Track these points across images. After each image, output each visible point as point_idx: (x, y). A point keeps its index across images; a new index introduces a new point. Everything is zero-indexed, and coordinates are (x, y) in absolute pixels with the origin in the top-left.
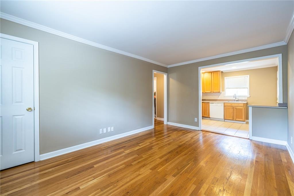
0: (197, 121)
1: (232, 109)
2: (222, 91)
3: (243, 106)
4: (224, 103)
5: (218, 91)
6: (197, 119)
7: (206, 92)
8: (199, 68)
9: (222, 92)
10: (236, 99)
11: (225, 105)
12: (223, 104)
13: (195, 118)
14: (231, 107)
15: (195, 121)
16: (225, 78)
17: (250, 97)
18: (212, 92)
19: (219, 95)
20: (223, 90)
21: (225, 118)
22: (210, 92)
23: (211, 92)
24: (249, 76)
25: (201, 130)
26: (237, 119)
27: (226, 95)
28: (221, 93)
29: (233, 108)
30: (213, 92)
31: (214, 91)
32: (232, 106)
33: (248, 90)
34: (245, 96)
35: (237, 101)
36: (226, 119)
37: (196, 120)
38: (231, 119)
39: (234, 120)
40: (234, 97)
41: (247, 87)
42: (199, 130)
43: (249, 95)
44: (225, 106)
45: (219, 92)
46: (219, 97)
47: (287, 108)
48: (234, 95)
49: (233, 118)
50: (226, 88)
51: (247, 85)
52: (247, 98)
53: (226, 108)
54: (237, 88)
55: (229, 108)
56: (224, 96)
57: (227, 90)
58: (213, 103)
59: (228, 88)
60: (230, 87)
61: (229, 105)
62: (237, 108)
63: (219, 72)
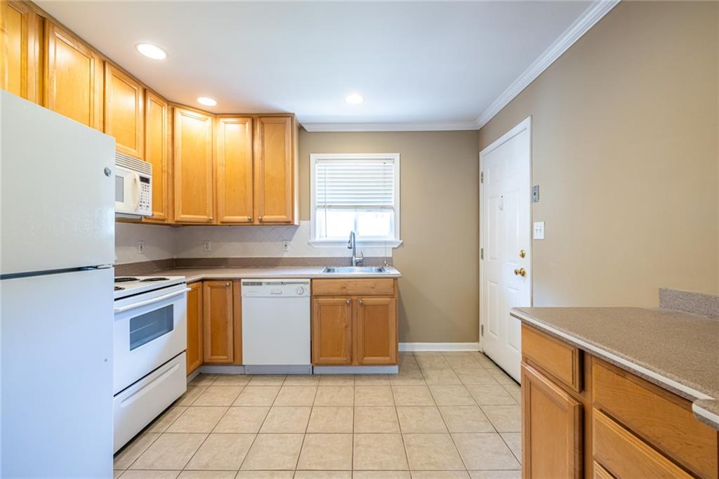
1: (348, 310)
2: (300, 219)
3: (391, 291)
4: (311, 280)
5: (283, 218)
7: (227, 218)
9: (303, 223)
10: (354, 254)
11: (316, 291)
12: (308, 287)
14: (343, 299)
16: (313, 157)
17: (402, 245)
18: (257, 222)
19: (290, 240)
20: (306, 215)
21: (316, 361)
22: (245, 218)
23: (251, 221)
24: (397, 156)
26: (368, 359)
27: (317, 239)
28: (297, 226)
29: (351, 301)
30: (261, 221)
31: (266, 218)
32: (348, 295)
33: (395, 214)
34: (386, 243)
36: (318, 365)
38: (341, 359)
39: (355, 362)
40: (351, 248)
41: (392, 204)
43: (398, 240)
44: (317, 296)
45: (288, 223)
46: (289, 248)
48: (348, 239)
49: (349, 358)
50: (317, 204)
51: (391, 194)
52: (393, 248)
53: (320, 305)
54: (356, 207)
55: (334, 305)
56: (309, 244)
57: (319, 215)
58: (260, 284)
59: (324, 204)
60: (331, 202)
61: (335, 288)
62: (365, 306)
63: (287, 118)
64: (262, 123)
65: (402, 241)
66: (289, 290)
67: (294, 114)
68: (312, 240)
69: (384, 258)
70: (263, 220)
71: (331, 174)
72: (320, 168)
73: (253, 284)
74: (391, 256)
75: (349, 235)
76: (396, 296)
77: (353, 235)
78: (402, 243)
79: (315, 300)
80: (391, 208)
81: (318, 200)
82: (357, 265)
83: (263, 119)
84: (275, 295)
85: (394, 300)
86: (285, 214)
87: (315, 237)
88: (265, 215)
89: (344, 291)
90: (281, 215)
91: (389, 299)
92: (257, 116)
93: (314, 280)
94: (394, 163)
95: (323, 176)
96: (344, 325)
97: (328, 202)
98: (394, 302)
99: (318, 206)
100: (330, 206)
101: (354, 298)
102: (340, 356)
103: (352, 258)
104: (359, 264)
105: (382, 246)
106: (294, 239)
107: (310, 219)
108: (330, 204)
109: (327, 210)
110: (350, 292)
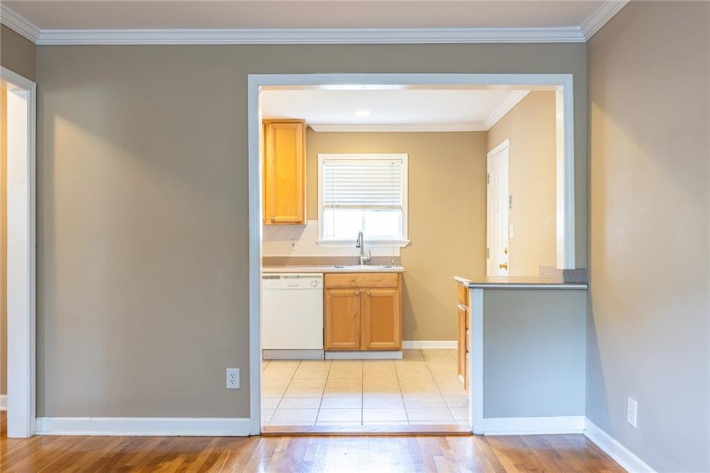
0: (237, 385)
1: (356, 300)
2: (309, 218)
3: (395, 284)
4: (324, 274)
5: (294, 218)
6: (236, 371)
8: (252, 78)
9: (311, 222)
10: (362, 253)
11: (329, 284)
12: (321, 280)
13: (229, 371)
14: (353, 291)
15: (229, 386)
16: (321, 157)
17: (410, 244)
19: (297, 240)
20: (314, 215)
21: (328, 345)
24: (405, 157)
25: (261, 435)
26: (375, 344)
27: (325, 239)
28: (306, 226)
29: (360, 293)
30: (273, 221)
31: (278, 218)
32: (357, 288)
33: (403, 215)
34: (394, 242)
35: (365, 263)
36: (329, 351)
37: (232, 378)
38: (351, 344)
39: (363, 348)
40: (359, 247)
41: (401, 204)
42: (250, 436)
43: (406, 239)
44: (329, 289)
45: (299, 223)
46: (296, 247)
47: (585, 286)
48: (356, 239)
49: (358, 343)
50: (325, 204)
51: (399, 194)
52: (401, 248)
53: (333, 296)
54: (364, 207)
55: (344, 296)
56: (317, 243)
57: (328, 215)
58: (278, 277)
59: (332, 204)
60: (339, 202)
61: (344, 281)
62: (372, 297)
63: (299, 124)
64: (275, 129)
65: (409, 241)
66: (305, 283)
67: (304, 120)
68: (320, 240)
69: (392, 257)
70: (276, 220)
71: (338, 174)
72: (328, 168)
73: (272, 277)
74: (399, 255)
75: (357, 234)
76: (400, 288)
77: (361, 234)
78: (410, 243)
79: (327, 292)
80: (399, 208)
81: (325, 200)
82: (364, 264)
83: (275, 125)
84: (291, 287)
85: (398, 291)
86: (296, 215)
87: (322, 236)
88: (276, 215)
89: (353, 283)
90: (292, 215)
91: (394, 291)
92: (269, 122)
93: (326, 275)
94: (402, 163)
95: (331, 176)
96: (353, 314)
97: (335, 202)
98: (398, 294)
99: (327, 206)
100: (338, 206)
101: (363, 290)
102: (349, 342)
103: (360, 257)
104: (367, 262)
105: (390, 246)
106: (301, 238)
107: (317, 219)
108: (337, 204)
109: (335, 209)
110: (359, 285)
